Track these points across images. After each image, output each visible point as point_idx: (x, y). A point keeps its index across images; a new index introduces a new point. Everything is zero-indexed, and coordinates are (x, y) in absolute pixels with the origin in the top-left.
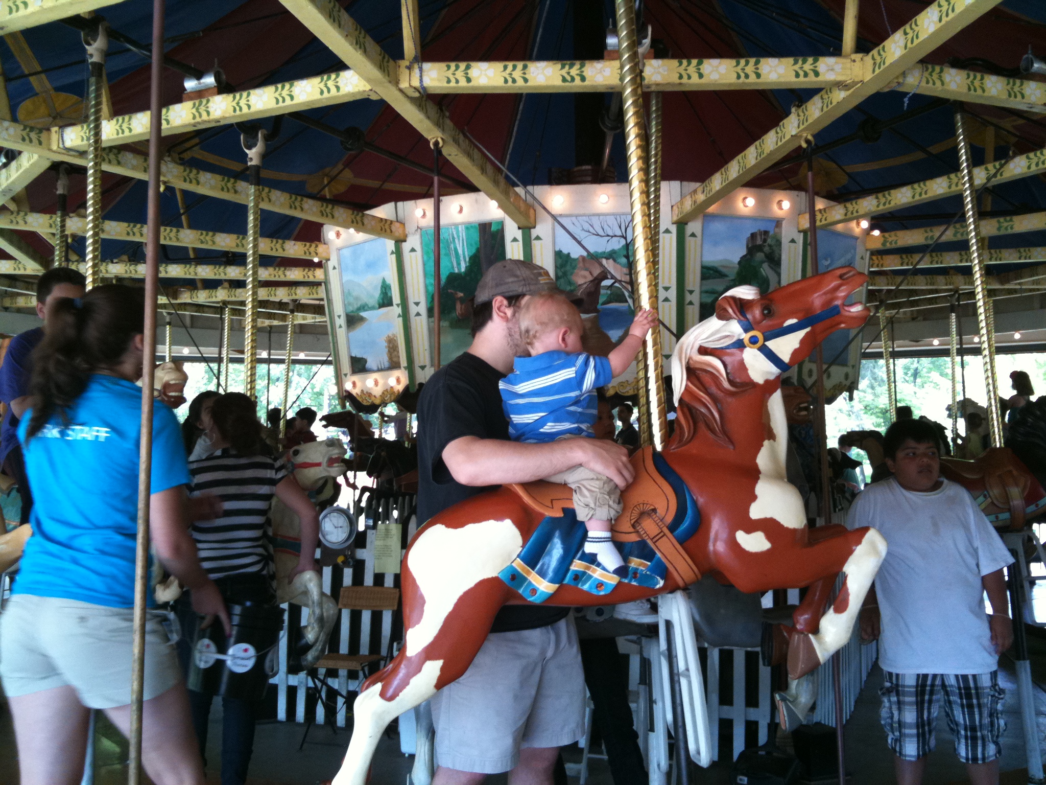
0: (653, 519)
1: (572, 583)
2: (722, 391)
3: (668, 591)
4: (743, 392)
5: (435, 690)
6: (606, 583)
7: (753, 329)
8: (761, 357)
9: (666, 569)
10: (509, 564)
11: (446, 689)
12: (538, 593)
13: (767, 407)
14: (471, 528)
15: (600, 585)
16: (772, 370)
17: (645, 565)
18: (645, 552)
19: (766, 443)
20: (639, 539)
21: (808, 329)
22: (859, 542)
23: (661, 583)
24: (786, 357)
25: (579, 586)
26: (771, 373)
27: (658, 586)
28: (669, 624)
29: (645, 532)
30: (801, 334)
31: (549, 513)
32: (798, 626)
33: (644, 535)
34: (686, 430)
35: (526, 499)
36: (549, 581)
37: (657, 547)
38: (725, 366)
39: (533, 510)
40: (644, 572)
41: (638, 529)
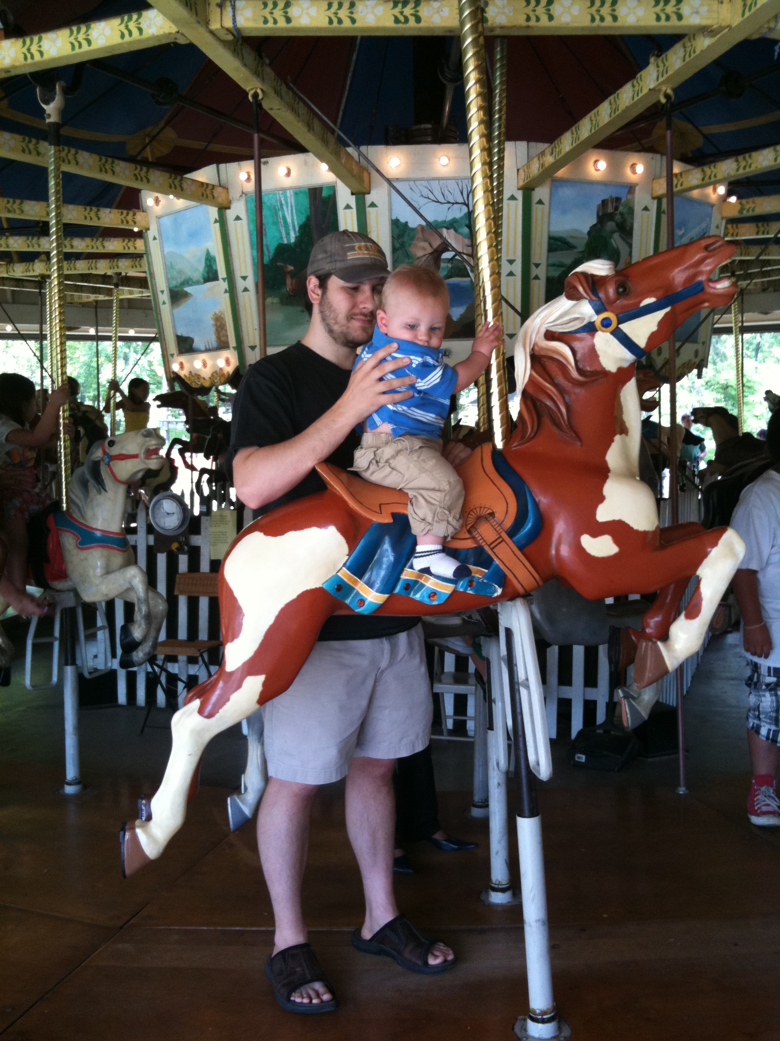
0: (491, 524)
1: (404, 593)
2: (569, 381)
3: (507, 599)
4: (592, 381)
5: (257, 706)
6: (440, 593)
7: (606, 310)
8: (615, 342)
9: (505, 576)
10: (334, 573)
11: (268, 705)
12: (366, 603)
13: (619, 397)
14: (291, 535)
15: (433, 594)
16: (628, 357)
17: (482, 573)
18: (483, 559)
19: (617, 438)
20: (475, 545)
21: (667, 310)
22: (715, 544)
23: (499, 591)
24: (642, 342)
25: (411, 596)
26: (625, 360)
27: (495, 595)
28: (509, 632)
29: (482, 538)
30: (660, 315)
31: (377, 519)
32: (648, 631)
33: (481, 541)
34: (529, 426)
35: (352, 504)
36: (377, 591)
37: (494, 553)
38: (574, 352)
39: (360, 516)
40: (481, 580)
41: (474, 534)
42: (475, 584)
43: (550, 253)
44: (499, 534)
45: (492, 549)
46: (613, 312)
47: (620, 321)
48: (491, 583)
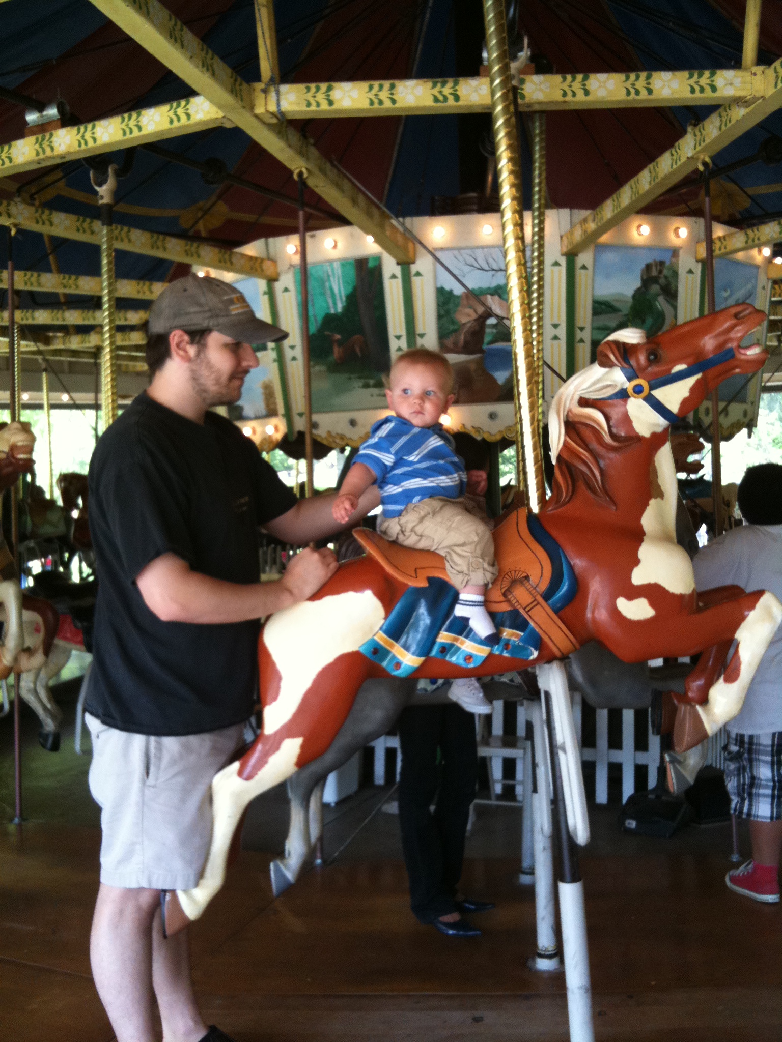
0: (526, 587)
1: (440, 656)
2: (603, 447)
3: (545, 661)
4: (626, 446)
5: (296, 769)
6: (476, 656)
7: (637, 377)
8: (647, 408)
9: (541, 639)
10: (370, 637)
12: (402, 666)
13: (654, 461)
14: (329, 599)
15: (469, 657)
16: (660, 422)
17: (517, 636)
18: (519, 623)
19: (652, 502)
20: (510, 609)
21: (699, 376)
22: (752, 607)
23: (535, 654)
24: (674, 408)
25: (447, 658)
26: (658, 425)
27: (531, 658)
28: (547, 695)
29: (517, 601)
30: (691, 381)
31: (413, 583)
32: (690, 694)
33: (516, 605)
34: (564, 491)
35: (388, 569)
36: (413, 654)
37: (530, 616)
38: (607, 418)
39: (396, 580)
40: (516, 643)
41: (509, 597)
42: (510, 646)
43: (595, 317)
44: (534, 597)
45: (527, 612)
46: (644, 378)
47: (652, 388)
48: (526, 646)
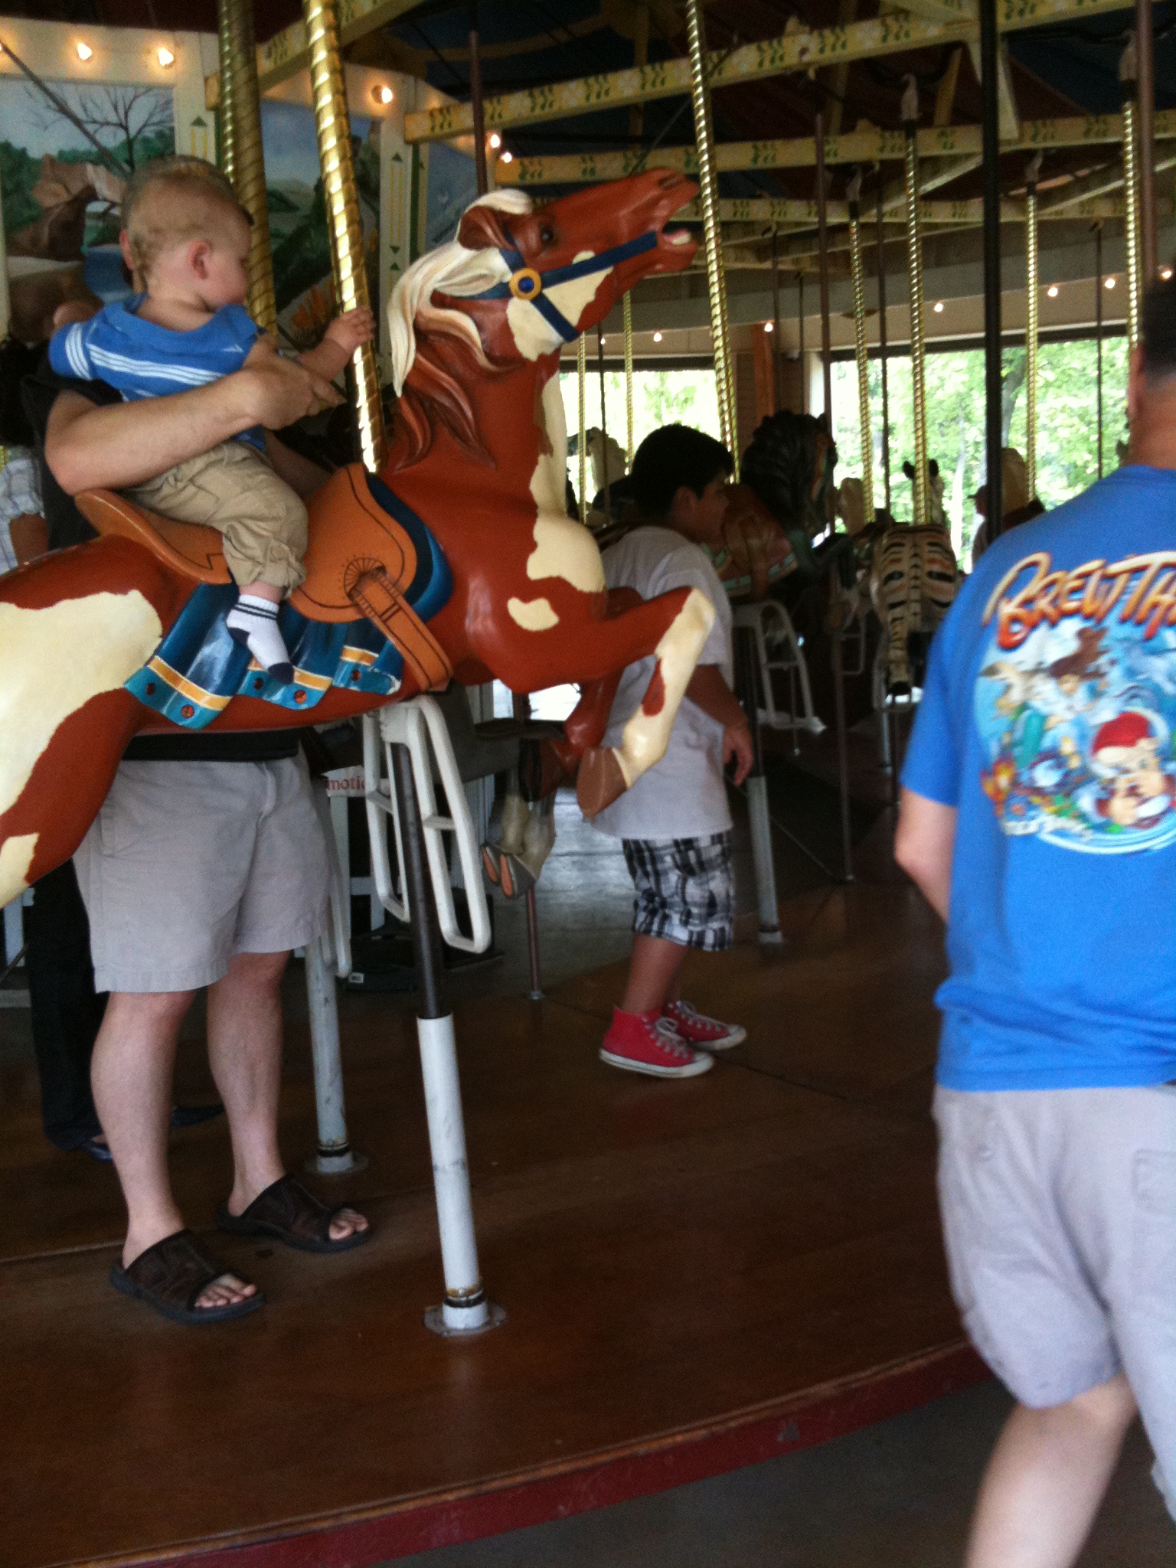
0: (381, 584)
2: (475, 372)
4: (505, 372)
5: (27, 885)
7: (525, 266)
9: (403, 661)
10: (141, 665)
13: (540, 399)
14: (65, 607)
15: (302, 694)
16: (551, 338)
17: (370, 658)
18: (369, 637)
25: (265, 698)
31: (209, 578)
33: (367, 612)
34: (420, 437)
35: (164, 553)
36: (214, 692)
37: (388, 628)
39: (180, 572)
40: (369, 670)
41: (357, 599)
42: (360, 675)
44: (394, 599)
45: (385, 622)
46: (535, 268)
47: (546, 283)
48: (384, 673)
